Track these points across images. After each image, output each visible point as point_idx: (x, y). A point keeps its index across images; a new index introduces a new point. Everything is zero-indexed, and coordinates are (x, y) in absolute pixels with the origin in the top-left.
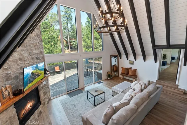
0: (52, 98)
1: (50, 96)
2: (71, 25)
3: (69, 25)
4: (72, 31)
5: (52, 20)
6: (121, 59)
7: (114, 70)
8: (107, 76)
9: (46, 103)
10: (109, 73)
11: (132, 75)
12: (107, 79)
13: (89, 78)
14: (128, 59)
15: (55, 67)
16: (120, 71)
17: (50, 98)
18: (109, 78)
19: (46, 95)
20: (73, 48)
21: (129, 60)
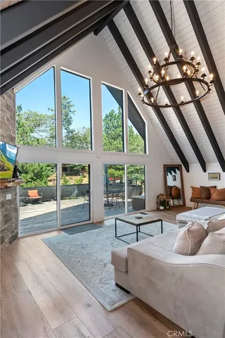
0: (20, 235)
1: (16, 228)
2: (68, 132)
3: (64, 131)
4: (68, 141)
5: (28, 123)
6: (188, 171)
7: (173, 194)
8: (157, 203)
9: (7, 240)
10: (160, 197)
11: (219, 198)
12: (158, 209)
13: (112, 210)
14: (205, 171)
15: (29, 192)
16: (188, 194)
17: (17, 233)
18: (162, 208)
19: (8, 224)
20: (68, 170)
21: (208, 172)
